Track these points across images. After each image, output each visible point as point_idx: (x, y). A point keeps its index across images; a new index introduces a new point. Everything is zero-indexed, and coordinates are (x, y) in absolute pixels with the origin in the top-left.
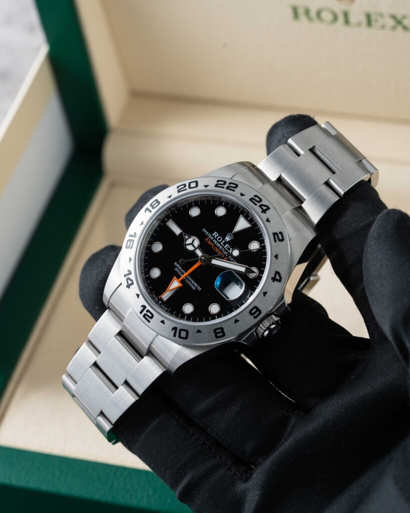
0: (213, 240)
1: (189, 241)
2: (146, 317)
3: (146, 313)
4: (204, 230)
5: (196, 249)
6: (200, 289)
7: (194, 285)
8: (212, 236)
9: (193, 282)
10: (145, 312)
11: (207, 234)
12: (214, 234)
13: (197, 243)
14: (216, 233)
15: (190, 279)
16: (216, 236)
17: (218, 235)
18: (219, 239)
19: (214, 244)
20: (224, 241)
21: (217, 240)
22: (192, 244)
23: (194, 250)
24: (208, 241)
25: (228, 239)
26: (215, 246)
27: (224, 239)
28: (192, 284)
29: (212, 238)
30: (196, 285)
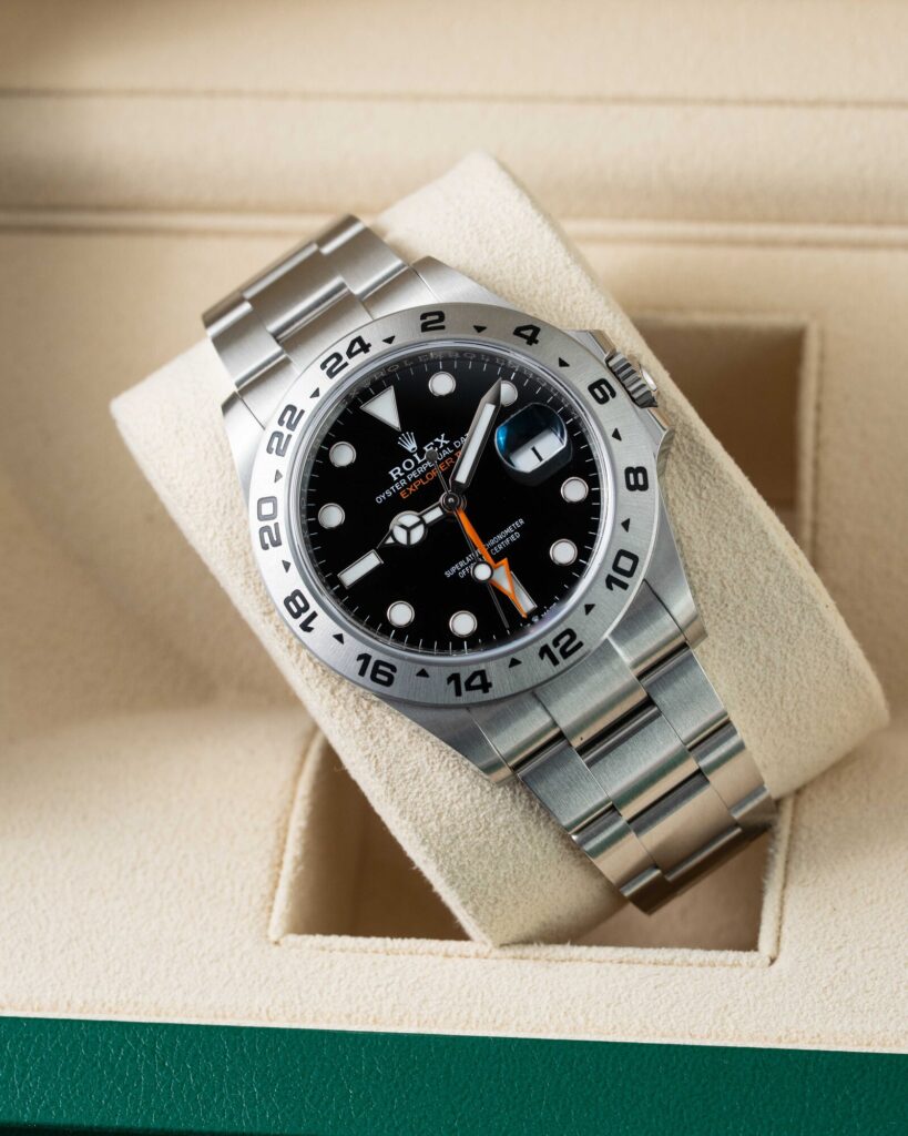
0: (407, 480)
1: (401, 536)
2: (568, 649)
3: (559, 648)
4: (380, 499)
5: (422, 521)
6: (521, 521)
7: (510, 534)
8: (398, 481)
9: (500, 537)
10: (556, 651)
11: (390, 494)
12: (394, 476)
13: (409, 518)
14: (391, 473)
15: (492, 542)
16: (399, 473)
17: (398, 468)
18: (408, 465)
19: (418, 478)
20: (416, 455)
21: (410, 472)
22: (408, 530)
23: (426, 526)
24: (408, 492)
25: (411, 446)
26: (422, 476)
27: (410, 455)
28: (504, 539)
29: (403, 482)
30: (509, 530)
